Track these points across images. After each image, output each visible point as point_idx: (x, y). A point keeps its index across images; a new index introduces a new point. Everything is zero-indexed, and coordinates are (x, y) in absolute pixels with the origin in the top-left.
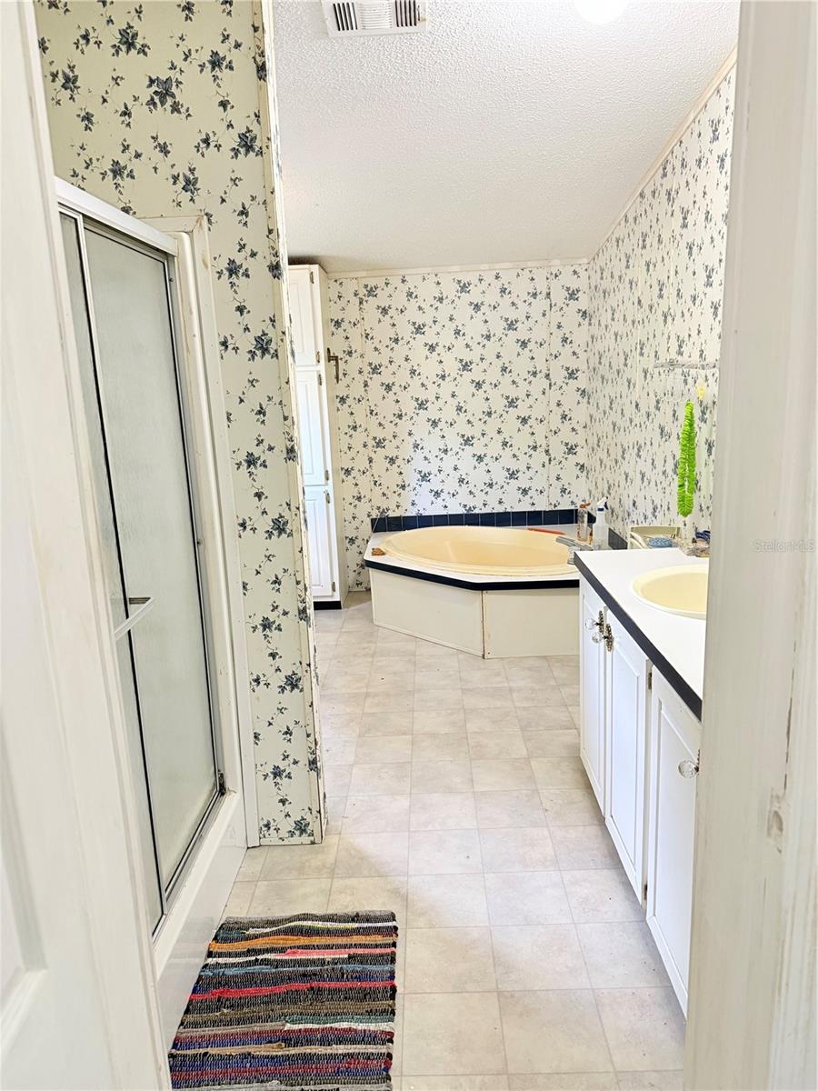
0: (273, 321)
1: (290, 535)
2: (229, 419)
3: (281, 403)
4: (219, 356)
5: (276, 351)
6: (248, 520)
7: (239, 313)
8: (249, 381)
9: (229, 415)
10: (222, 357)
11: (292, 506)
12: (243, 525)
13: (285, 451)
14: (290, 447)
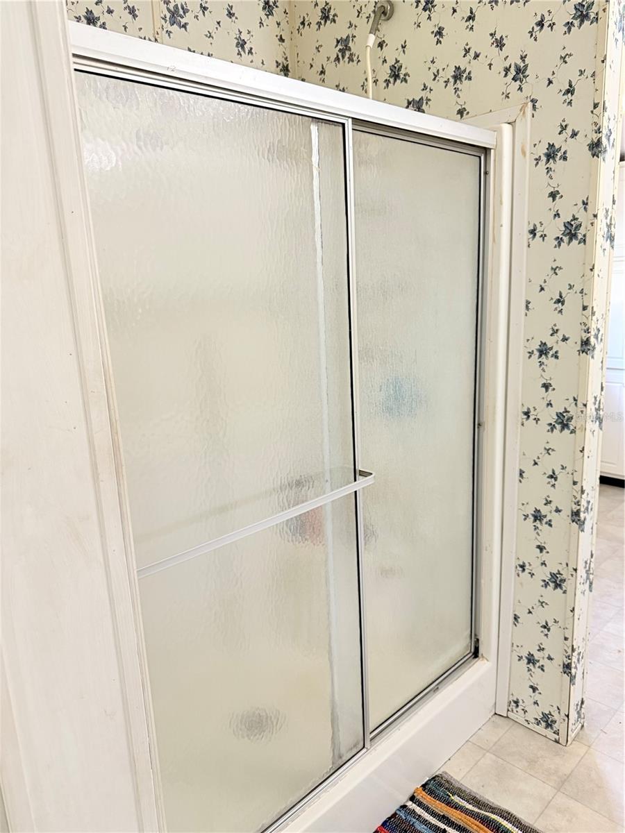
0: (585, 204)
1: (573, 432)
2: (527, 308)
3: (582, 292)
4: (526, 244)
5: (585, 236)
6: (532, 410)
7: (551, 199)
8: (552, 268)
9: (528, 303)
10: (529, 246)
11: (579, 403)
12: (527, 414)
13: (579, 343)
14: (585, 339)
